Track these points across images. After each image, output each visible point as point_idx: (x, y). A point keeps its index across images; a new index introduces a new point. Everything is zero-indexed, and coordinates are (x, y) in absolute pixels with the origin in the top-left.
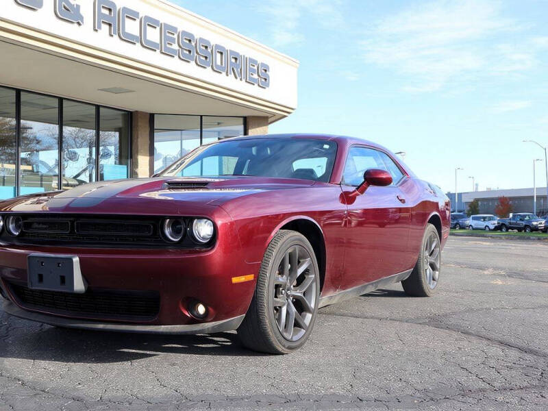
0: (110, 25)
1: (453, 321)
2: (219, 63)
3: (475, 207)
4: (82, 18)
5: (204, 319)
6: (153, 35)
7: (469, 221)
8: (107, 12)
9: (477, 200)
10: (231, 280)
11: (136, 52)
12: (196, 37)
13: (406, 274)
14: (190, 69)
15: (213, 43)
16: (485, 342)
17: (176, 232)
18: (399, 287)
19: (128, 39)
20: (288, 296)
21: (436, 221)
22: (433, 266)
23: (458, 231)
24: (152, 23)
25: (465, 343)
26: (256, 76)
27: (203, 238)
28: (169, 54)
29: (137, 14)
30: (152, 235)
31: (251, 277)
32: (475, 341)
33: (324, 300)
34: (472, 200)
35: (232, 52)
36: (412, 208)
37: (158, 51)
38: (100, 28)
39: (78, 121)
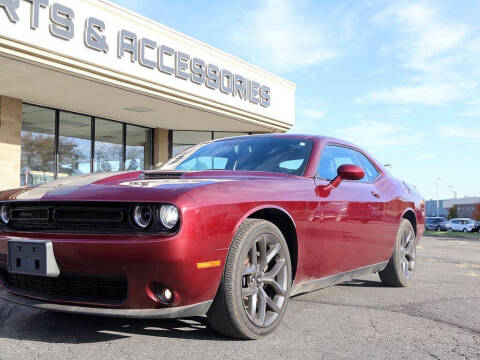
0: (131, 53)
1: (426, 309)
2: (226, 85)
3: (453, 213)
4: (107, 47)
5: (170, 303)
6: (169, 61)
7: (448, 224)
8: (129, 42)
9: (456, 206)
10: (196, 266)
11: (154, 75)
12: (207, 63)
13: (383, 265)
14: (201, 91)
15: (221, 68)
16: (456, 329)
17: (144, 218)
18: (376, 278)
19: (148, 65)
20: (258, 283)
21: (410, 216)
22: (408, 258)
23: (439, 233)
24: (167, 51)
25: (437, 330)
26: (258, 97)
27: (169, 224)
28: (183, 77)
29: (154, 44)
30: (123, 222)
31: (217, 263)
32: (446, 327)
33: (297, 288)
34: (451, 206)
35: (237, 76)
36: (387, 203)
37: (173, 75)
38: (122, 55)
39: (109, 137)
